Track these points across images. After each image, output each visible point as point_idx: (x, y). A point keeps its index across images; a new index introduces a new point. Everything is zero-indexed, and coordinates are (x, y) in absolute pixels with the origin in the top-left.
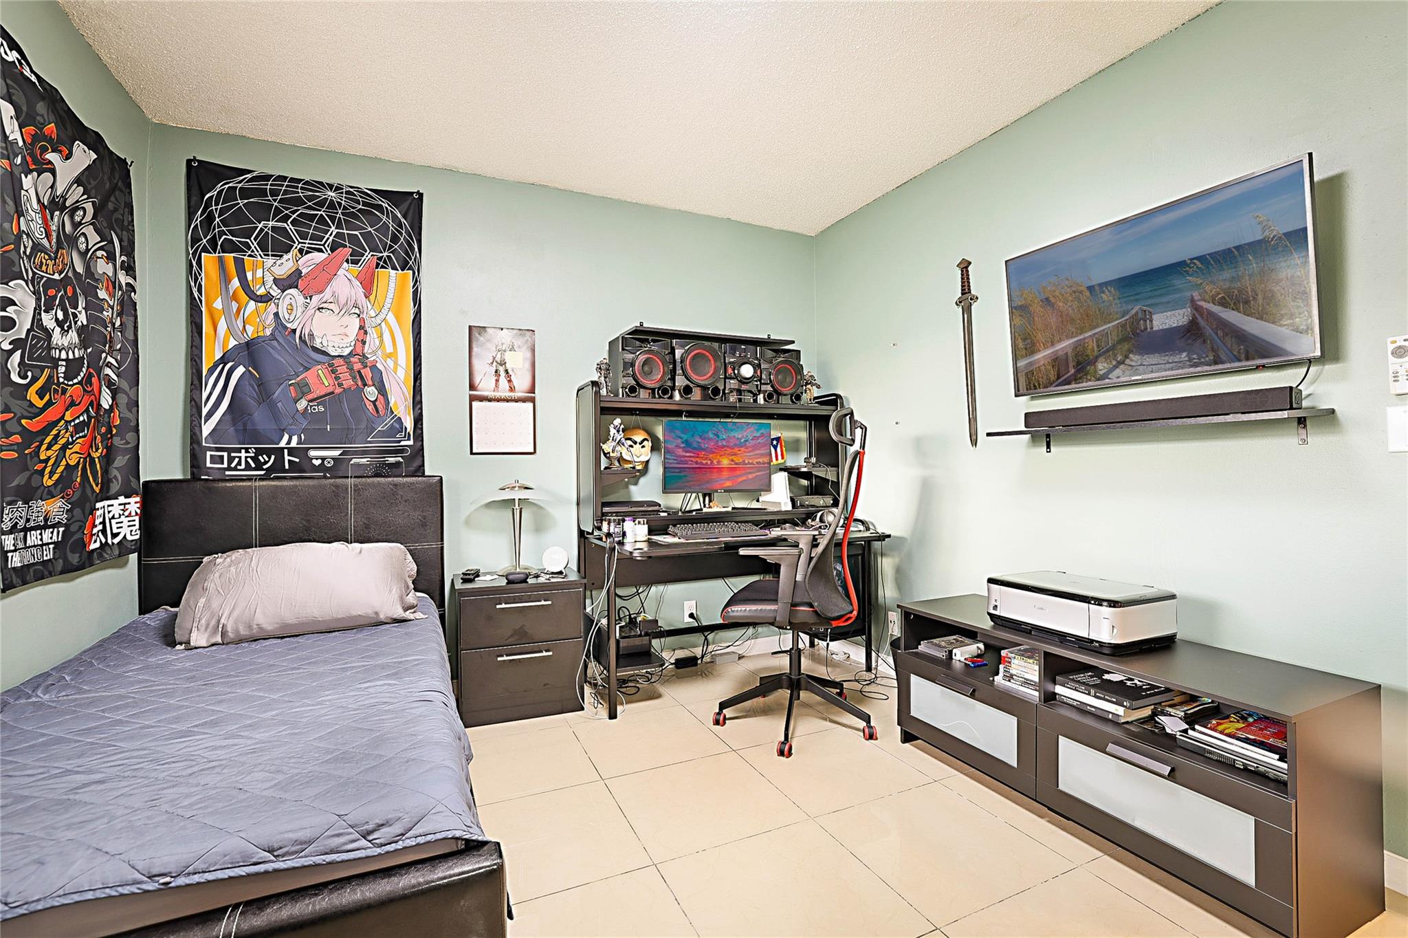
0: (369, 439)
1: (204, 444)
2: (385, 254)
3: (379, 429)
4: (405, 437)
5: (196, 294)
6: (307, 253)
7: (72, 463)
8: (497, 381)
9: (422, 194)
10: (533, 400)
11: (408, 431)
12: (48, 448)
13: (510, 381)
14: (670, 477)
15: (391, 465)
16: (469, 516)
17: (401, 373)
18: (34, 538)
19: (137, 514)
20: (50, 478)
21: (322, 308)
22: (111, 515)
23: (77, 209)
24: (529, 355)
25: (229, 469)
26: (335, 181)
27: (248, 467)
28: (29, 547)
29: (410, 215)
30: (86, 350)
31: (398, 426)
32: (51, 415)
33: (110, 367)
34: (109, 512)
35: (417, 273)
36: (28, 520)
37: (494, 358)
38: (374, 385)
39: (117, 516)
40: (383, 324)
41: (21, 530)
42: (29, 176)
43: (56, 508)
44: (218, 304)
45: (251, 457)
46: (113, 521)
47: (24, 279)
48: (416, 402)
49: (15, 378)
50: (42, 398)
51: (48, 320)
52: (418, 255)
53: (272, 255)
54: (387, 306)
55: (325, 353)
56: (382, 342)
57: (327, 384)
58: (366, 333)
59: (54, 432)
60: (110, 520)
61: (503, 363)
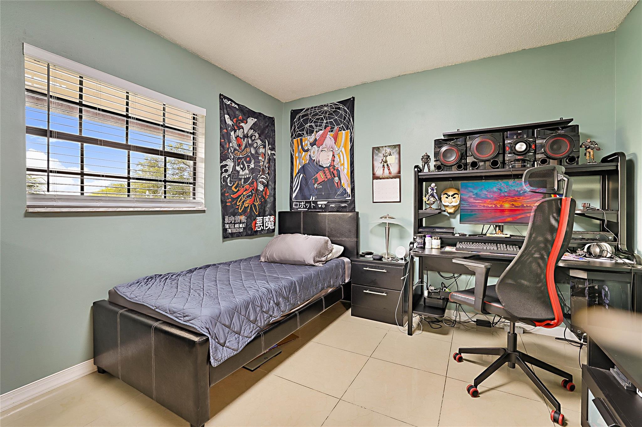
0: (335, 197)
1: (293, 200)
2: (341, 125)
3: (338, 193)
4: (348, 196)
5: (292, 152)
6: (318, 131)
7: (246, 206)
8: (384, 170)
9: (354, 97)
10: (399, 177)
11: (349, 193)
12: (239, 202)
13: (389, 169)
14: (464, 215)
15: (343, 207)
16: (372, 229)
17: (346, 171)
18: (237, 226)
19: (273, 221)
20: (240, 210)
21: (322, 150)
22: (266, 221)
23: (252, 136)
24: (397, 156)
25: (299, 208)
26: (326, 104)
27: (304, 208)
28: (236, 228)
29: (350, 108)
30: (252, 174)
31: (344, 192)
32: (239, 193)
33: (263, 179)
34: (265, 220)
35: (352, 130)
36: (235, 221)
37: (382, 160)
38: (337, 176)
39: (267, 221)
40: (341, 153)
41: (233, 223)
42: (233, 132)
43: (243, 218)
44: (297, 155)
45: (304, 204)
46: (266, 223)
47: (230, 159)
48: (352, 182)
49: (229, 184)
50: (236, 189)
51: (238, 168)
52: (352, 123)
53: (309, 135)
54: (342, 145)
55: (322, 167)
56: (340, 160)
57: (323, 178)
58: (334, 157)
59: (240, 198)
60: (265, 222)
61: (386, 162)
